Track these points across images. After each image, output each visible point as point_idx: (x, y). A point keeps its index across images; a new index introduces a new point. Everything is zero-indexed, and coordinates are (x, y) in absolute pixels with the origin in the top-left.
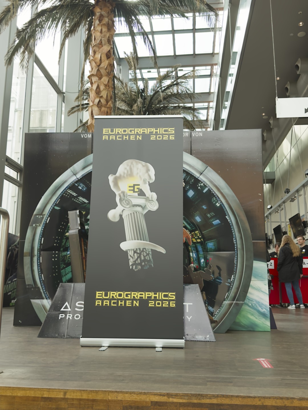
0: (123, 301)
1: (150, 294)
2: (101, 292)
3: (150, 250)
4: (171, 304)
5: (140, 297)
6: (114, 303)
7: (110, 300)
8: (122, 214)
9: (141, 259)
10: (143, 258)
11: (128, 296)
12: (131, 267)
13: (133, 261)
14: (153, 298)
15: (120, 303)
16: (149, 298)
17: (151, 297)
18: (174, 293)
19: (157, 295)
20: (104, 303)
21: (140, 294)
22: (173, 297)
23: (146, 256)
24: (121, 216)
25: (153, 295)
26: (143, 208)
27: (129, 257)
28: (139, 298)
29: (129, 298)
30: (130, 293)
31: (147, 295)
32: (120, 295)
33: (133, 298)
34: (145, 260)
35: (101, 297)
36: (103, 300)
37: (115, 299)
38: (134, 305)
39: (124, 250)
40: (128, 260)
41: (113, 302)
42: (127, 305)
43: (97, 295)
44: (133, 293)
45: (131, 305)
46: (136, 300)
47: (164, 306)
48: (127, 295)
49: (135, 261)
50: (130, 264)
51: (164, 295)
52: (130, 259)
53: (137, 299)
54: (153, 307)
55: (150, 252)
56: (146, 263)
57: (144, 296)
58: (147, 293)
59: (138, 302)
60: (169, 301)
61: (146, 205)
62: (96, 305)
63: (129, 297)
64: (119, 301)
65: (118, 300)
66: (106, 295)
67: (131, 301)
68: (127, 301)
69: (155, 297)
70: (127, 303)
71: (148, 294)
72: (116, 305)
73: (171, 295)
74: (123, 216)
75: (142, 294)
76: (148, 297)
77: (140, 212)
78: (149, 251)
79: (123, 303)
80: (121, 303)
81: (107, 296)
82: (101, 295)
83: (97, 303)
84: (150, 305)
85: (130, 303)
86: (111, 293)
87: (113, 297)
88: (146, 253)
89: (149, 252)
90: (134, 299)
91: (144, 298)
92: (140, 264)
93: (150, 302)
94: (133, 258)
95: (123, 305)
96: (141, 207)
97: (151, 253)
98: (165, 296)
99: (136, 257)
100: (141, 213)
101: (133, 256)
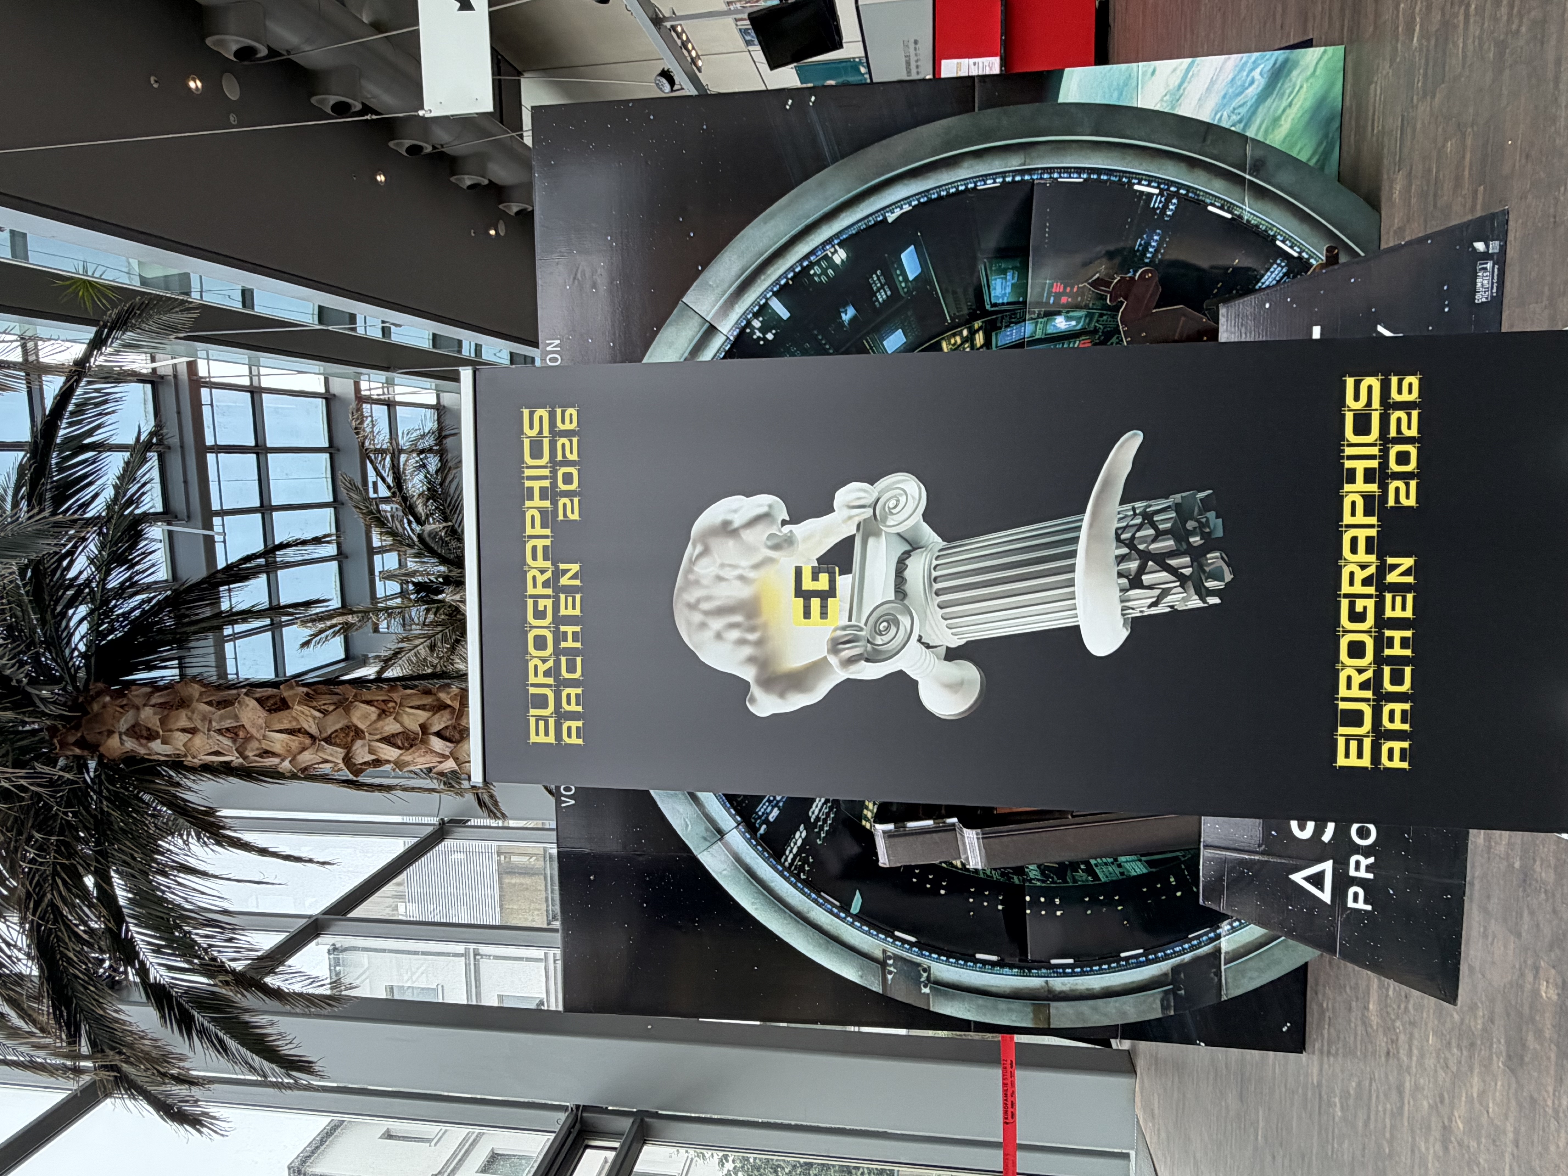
0: (1388, 633)
1: (1353, 504)
2: (1341, 742)
3: (1128, 506)
4: (1405, 397)
5: (1369, 551)
6: (1397, 679)
7: (1381, 698)
8: (942, 651)
9: (1173, 554)
10: (1168, 544)
11: (1359, 608)
12: (1214, 600)
13: (1180, 590)
14: (1373, 488)
15: (1397, 651)
16: (1371, 504)
17: (1368, 498)
18: (1350, 382)
19: (1360, 466)
20: (1398, 725)
21: (1354, 550)
22: (1370, 388)
23: (1154, 525)
24: (952, 655)
25: (1360, 485)
26: (914, 549)
27: (1162, 609)
28: (1372, 558)
29: (1370, 604)
30: (1345, 603)
31: (1360, 518)
32: (1356, 650)
33: (1371, 585)
34: (1179, 533)
35: (1367, 743)
36: (1380, 734)
37: (1378, 675)
38: (1410, 579)
39: (1125, 633)
40: (1175, 613)
41: (1393, 682)
42: (1409, 614)
43: (1354, 761)
44: (1345, 588)
45: (1410, 597)
46: (1383, 569)
47: (1414, 432)
48: (1357, 617)
49: (1183, 580)
50: (1195, 603)
51: (1357, 432)
52: (1172, 607)
53: (1377, 567)
54: (1418, 485)
55: (1134, 509)
56: (1191, 525)
57: (1362, 535)
58: (1347, 519)
59: (1390, 561)
60: (1388, 405)
61: (899, 534)
62: (1405, 765)
63: (1365, 608)
64: (1387, 652)
65: (1380, 660)
66: (1355, 718)
67: (1389, 597)
68: (1389, 613)
69: (1369, 475)
70: (1399, 614)
71: (1353, 514)
72: (1408, 670)
73: (1357, 398)
74: (955, 642)
75: (1354, 540)
76: (1368, 512)
77: (935, 563)
78: (1131, 513)
79: (1397, 635)
80: (1397, 643)
81: (1360, 713)
82: (1354, 745)
83: (1397, 763)
84: (1412, 502)
85: (1399, 600)
86: (1343, 692)
87: (1364, 686)
88: (1140, 527)
89: (1135, 514)
90: (1378, 581)
91: (1373, 532)
92: (1197, 555)
93: (1391, 502)
94: (1165, 593)
95: (1408, 634)
96: (907, 554)
97: (1140, 505)
98: (1362, 425)
99: (1164, 575)
100: (937, 558)
101: (1157, 592)
